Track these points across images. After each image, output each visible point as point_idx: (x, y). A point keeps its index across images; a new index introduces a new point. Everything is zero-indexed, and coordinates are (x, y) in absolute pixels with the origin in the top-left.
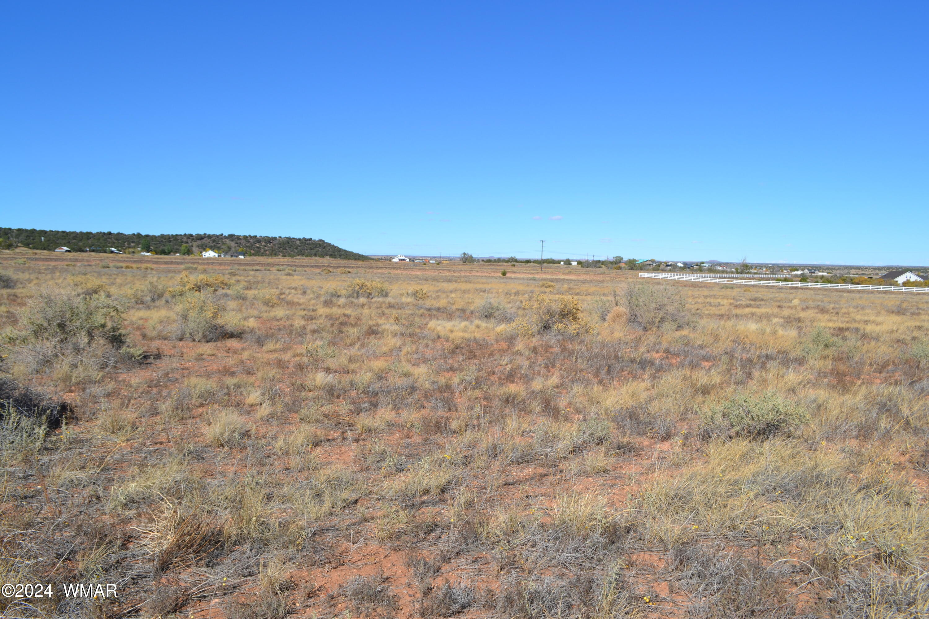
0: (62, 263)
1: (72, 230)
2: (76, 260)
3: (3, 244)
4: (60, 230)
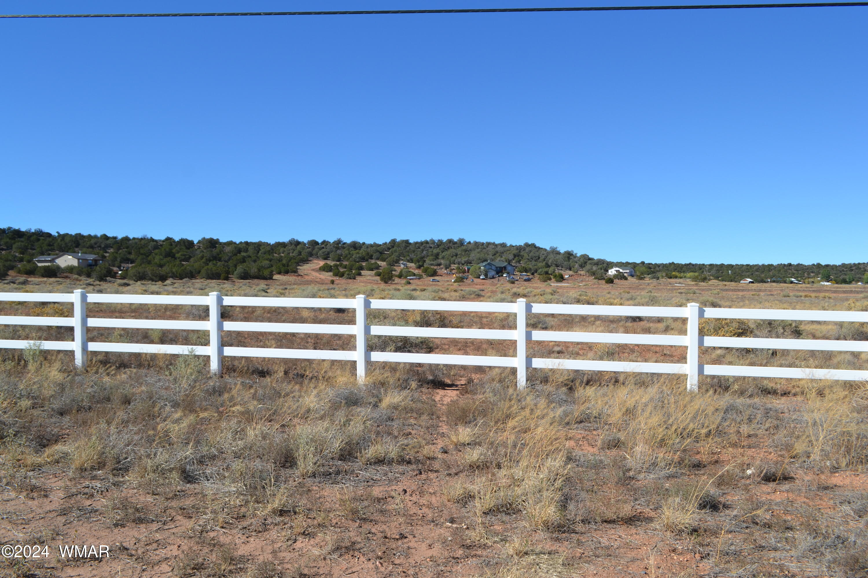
0: (748, 293)
1: (755, 263)
2: (760, 290)
3: (699, 278)
4: (745, 264)
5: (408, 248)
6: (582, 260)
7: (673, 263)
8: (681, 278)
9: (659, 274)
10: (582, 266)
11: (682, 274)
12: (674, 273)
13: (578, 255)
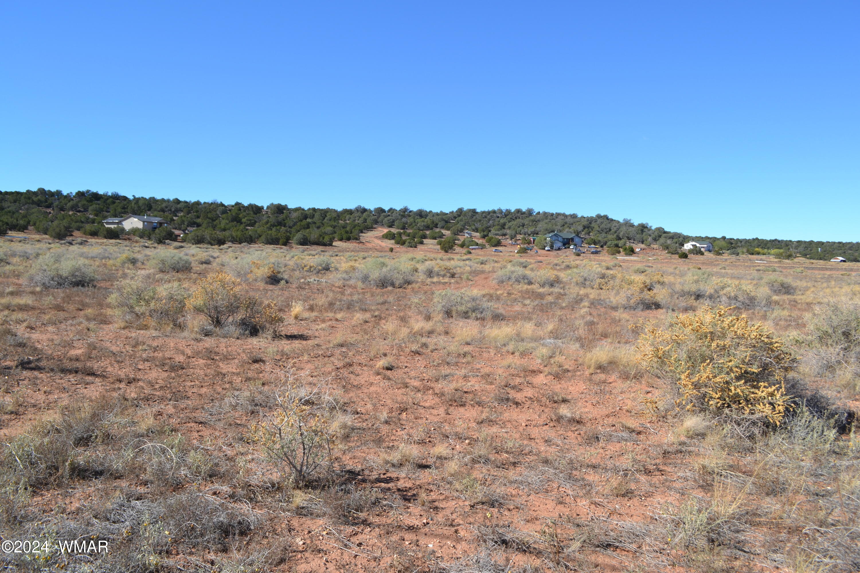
0: (837, 273)
1: (848, 241)
2: (852, 270)
3: (784, 254)
4: (837, 241)
5: (474, 217)
6: (656, 233)
7: (757, 239)
8: (764, 254)
9: (739, 250)
10: (655, 240)
11: (766, 250)
12: (757, 249)
13: (653, 228)
